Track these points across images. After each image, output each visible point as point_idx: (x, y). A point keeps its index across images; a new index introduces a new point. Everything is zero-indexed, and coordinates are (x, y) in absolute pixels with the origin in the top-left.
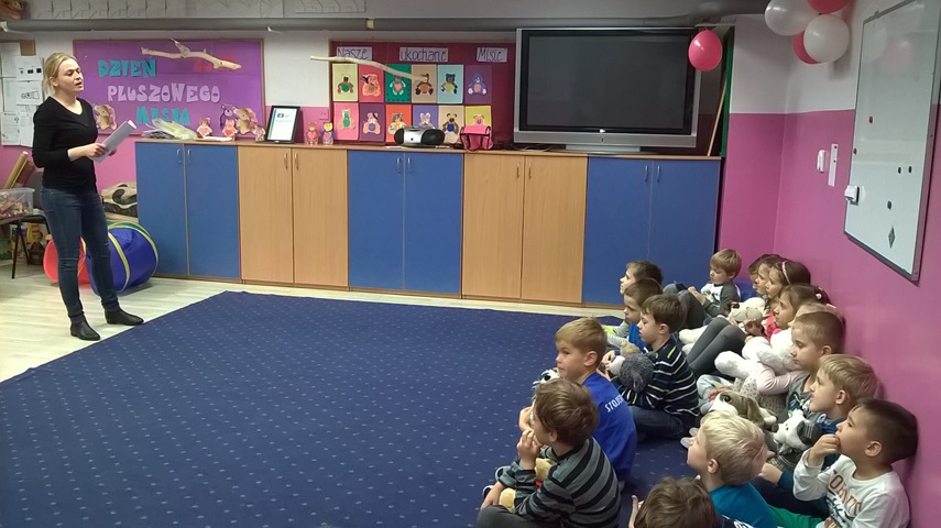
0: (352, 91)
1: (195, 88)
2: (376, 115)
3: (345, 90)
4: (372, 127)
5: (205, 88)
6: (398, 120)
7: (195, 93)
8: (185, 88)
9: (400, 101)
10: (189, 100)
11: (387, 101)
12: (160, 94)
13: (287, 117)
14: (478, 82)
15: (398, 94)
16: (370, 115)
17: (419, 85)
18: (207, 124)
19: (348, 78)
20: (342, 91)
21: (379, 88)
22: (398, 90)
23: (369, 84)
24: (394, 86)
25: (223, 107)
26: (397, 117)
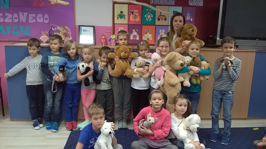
0: (124, 19)
1: (34, 15)
2: (137, 30)
3: (121, 18)
4: (135, 36)
5: (40, 15)
6: (148, 34)
7: (34, 18)
8: (28, 15)
9: (150, 24)
10: (30, 21)
11: (143, 24)
12: (12, 18)
13: (88, 31)
14: (188, 15)
15: (149, 20)
16: (134, 30)
17: (159, 16)
18: (46, 35)
19: (122, 12)
20: (119, 18)
21: (139, 17)
22: (149, 18)
23: (134, 15)
24: (146, 16)
25: (51, 26)
26: (148, 32)
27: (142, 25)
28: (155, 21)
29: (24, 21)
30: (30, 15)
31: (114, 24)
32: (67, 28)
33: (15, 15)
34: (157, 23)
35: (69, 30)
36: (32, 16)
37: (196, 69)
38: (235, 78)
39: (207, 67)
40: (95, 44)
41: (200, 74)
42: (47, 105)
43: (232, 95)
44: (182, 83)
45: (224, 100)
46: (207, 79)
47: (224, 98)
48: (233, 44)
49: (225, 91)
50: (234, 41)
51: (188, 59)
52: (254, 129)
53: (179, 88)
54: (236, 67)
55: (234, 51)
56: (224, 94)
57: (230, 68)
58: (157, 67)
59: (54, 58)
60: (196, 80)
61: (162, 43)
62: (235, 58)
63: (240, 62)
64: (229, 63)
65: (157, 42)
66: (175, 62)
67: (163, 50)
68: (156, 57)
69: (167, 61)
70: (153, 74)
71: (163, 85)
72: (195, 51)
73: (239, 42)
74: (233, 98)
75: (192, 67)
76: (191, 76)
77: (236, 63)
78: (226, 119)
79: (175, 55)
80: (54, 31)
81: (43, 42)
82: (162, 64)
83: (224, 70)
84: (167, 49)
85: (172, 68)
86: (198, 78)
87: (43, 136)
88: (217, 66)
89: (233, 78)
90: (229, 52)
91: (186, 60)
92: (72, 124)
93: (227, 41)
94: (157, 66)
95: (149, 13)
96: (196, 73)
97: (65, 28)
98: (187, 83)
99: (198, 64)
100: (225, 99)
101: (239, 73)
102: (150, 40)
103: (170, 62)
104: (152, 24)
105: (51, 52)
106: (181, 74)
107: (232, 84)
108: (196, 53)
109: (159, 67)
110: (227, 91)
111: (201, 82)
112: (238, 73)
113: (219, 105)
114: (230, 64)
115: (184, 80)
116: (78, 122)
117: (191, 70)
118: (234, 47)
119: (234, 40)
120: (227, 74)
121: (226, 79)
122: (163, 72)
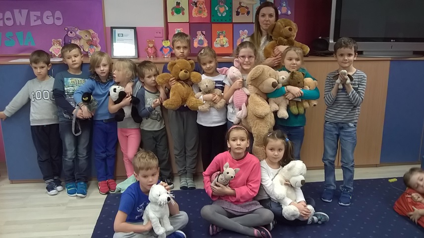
0: (183, 14)
1: (38, 13)
2: (204, 32)
3: (178, 12)
4: (201, 42)
5: (48, 13)
6: (222, 37)
7: (38, 18)
8: (28, 14)
9: (224, 21)
10: (33, 24)
11: (212, 21)
12: (3, 19)
13: (127, 35)
14: (284, 5)
15: (222, 15)
16: (199, 33)
17: (238, 9)
18: (60, 44)
19: (179, 3)
20: (175, 14)
21: (207, 11)
22: (222, 12)
23: (198, 8)
24: (218, 9)
25: (66, 29)
26: (221, 34)
27: (211, 23)
28: (231, 16)
29: (23, 23)
30: (32, 13)
31: (167, 23)
32: (92, 31)
33: (8, 14)
34: (236, 19)
35: (96, 35)
36: (35, 16)
37: (296, 90)
38: (357, 102)
39: (313, 87)
40: (138, 57)
41: (304, 98)
42: (66, 156)
43: (354, 129)
44: (275, 113)
45: (341, 137)
46: (315, 105)
47: (342, 133)
48: (353, 49)
49: (342, 123)
50: (354, 45)
51: (284, 75)
52: (391, 181)
53: (271, 120)
54: (358, 85)
55: (354, 61)
56: (342, 128)
57: (349, 87)
58: (236, 90)
59: (73, 80)
60: (297, 107)
61: (243, 51)
62: (357, 71)
63: (364, 76)
64: (347, 79)
65: (235, 49)
66: (263, 81)
67: (245, 63)
68: (234, 74)
69: (251, 80)
70: (230, 101)
71: (246, 118)
72: (294, 61)
73: (362, 45)
74: (355, 133)
75: (289, 88)
76: (289, 102)
77: (358, 78)
78: (346, 166)
79: (264, 69)
80: (71, 38)
81: (55, 56)
82: (243, 84)
83: (340, 91)
84: (251, 61)
85: (259, 90)
86: (299, 105)
87: (63, 205)
88: (329, 85)
89: (354, 102)
90: (347, 62)
91: (281, 77)
92: (108, 183)
93: (343, 44)
94: (236, 87)
95: (223, 4)
96: (296, 96)
97: (89, 33)
98: (283, 113)
99: (299, 83)
100: (344, 136)
101: (363, 93)
102: (225, 46)
103: (256, 81)
104: (228, 21)
105: (68, 71)
106: (274, 99)
107: (354, 111)
108: (295, 66)
109: (239, 89)
110: (346, 123)
111: (305, 110)
112: (361, 93)
113: (335, 146)
114: (348, 81)
115: (277, 109)
116: (117, 181)
117: (289, 92)
118: (353, 53)
119: (354, 43)
120: (345, 96)
121: (345, 104)
122: (247, 98)
